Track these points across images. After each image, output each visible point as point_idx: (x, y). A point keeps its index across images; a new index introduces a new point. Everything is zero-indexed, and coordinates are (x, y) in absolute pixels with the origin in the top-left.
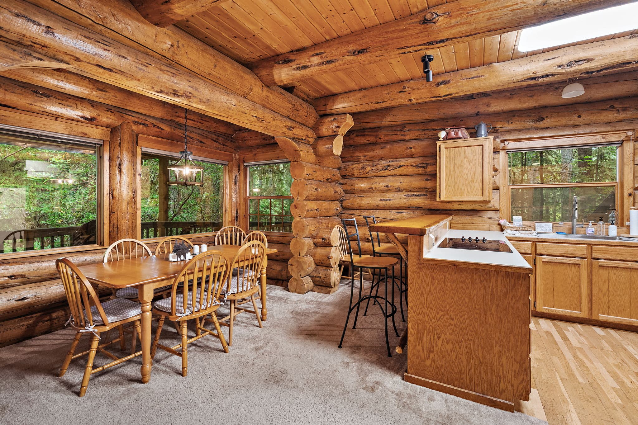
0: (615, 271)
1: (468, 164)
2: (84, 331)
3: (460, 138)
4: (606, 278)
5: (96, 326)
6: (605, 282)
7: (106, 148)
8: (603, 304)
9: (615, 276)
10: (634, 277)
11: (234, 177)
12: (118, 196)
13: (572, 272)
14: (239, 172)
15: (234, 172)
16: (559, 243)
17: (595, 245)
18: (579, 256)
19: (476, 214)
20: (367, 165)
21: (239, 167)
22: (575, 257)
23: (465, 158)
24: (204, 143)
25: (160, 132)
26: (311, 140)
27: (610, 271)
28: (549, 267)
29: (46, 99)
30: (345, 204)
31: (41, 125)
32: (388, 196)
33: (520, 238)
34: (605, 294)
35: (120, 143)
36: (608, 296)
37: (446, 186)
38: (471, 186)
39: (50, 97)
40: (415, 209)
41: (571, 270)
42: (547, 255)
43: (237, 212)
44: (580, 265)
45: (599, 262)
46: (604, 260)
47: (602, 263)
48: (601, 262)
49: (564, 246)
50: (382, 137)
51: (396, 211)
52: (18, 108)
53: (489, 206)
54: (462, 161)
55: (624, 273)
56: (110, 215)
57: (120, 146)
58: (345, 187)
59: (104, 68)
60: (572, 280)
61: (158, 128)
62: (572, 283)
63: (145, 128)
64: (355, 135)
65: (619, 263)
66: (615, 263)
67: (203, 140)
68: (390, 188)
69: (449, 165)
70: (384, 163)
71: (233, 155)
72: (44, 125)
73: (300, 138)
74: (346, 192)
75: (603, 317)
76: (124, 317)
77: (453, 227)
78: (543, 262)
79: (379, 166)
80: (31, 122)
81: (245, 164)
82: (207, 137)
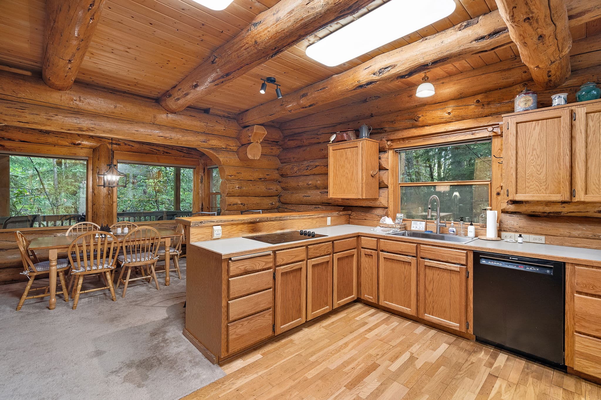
0: (438, 272)
1: (348, 165)
2: (22, 274)
3: (346, 140)
4: (431, 279)
5: (31, 272)
6: (430, 282)
7: (91, 162)
8: (429, 303)
9: (439, 277)
10: (453, 279)
11: (200, 178)
12: (97, 194)
13: (406, 270)
14: (204, 173)
15: (200, 173)
16: (397, 241)
17: (423, 244)
18: (409, 254)
19: (369, 211)
20: (295, 166)
21: (204, 169)
22: (407, 255)
23: (346, 158)
24: (170, 153)
25: (131, 148)
26: (235, 148)
27: (434, 271)
28: (389, 264)
29: (47, 135)
30: (282, 200)
31: (46, 151)
32: (310, 193)
33: (369, 234)
34: (431, 294)
35: (99, 158)
36: (433, 296)
37: (334, 184)
38: (350, 185)
39: (50, 134)
40: (327, 204)
41: (405, 268)
42: (388, 252)
43: (202, 204)
44: (410, 263)
45: (425, 261)
46: (430, 259)
47: (428, 263)
48: (426, 261)
49: (400, 244)
50: (305, 141)
51: (314, 206)
52: (31, 142)
53: (377, 204)
54: (344, 161)
55: (446, 275)
56: (92, 206)
57: (98, 160)
58: (284, 185)
59: (23, 122)
60: (406, 278)
61: (129, 145)
62: (406, 280)
63: (118, 147)
64: (287, 140)
65: (440, 264)
66: (437, 264)
67: (169, 151)
68: (311, 186)
69: (335, 166)
70: (306, 163)
71: (200, 161)
72: (47, 150)
73: (221, 147)
74: (284, 189)
75: (428, 317)
76: (48, 269)
77: (351, 222)
78: (385, 258)
79: (303, 166)
80: (39, 150)
81: (208, 167)
82: (172, 149)
